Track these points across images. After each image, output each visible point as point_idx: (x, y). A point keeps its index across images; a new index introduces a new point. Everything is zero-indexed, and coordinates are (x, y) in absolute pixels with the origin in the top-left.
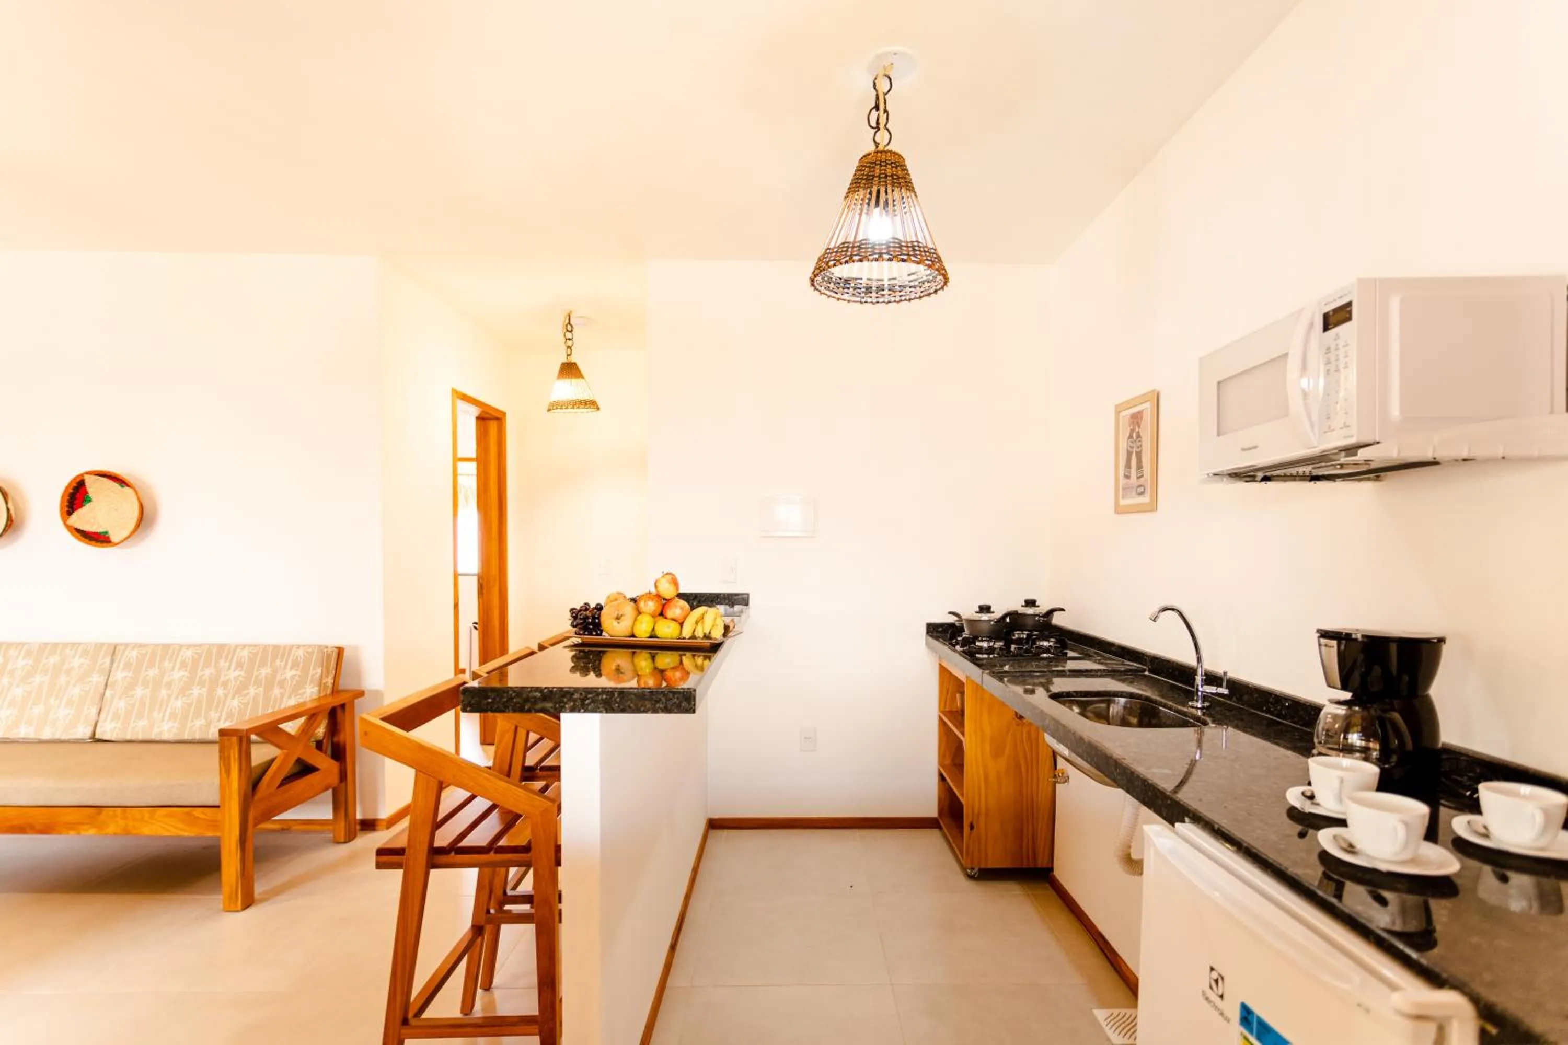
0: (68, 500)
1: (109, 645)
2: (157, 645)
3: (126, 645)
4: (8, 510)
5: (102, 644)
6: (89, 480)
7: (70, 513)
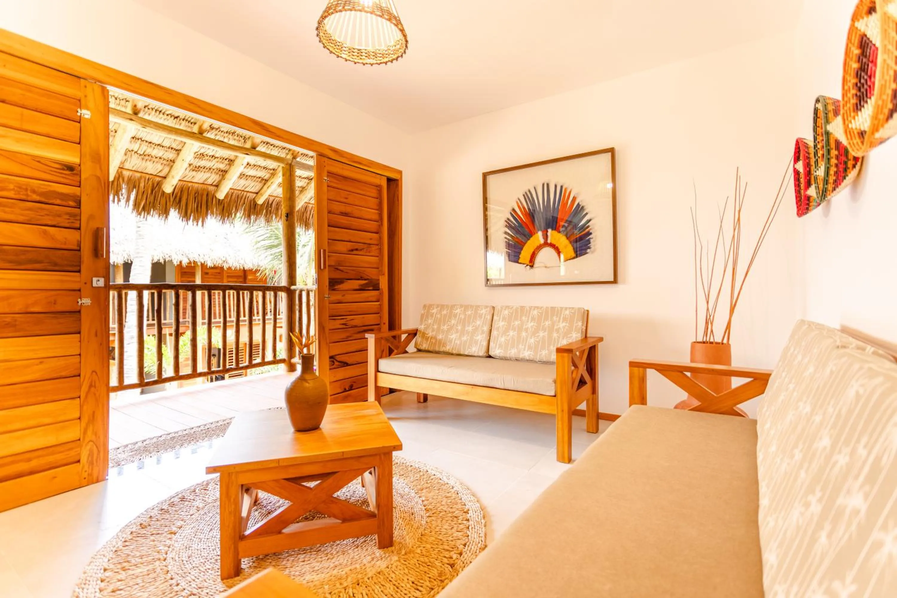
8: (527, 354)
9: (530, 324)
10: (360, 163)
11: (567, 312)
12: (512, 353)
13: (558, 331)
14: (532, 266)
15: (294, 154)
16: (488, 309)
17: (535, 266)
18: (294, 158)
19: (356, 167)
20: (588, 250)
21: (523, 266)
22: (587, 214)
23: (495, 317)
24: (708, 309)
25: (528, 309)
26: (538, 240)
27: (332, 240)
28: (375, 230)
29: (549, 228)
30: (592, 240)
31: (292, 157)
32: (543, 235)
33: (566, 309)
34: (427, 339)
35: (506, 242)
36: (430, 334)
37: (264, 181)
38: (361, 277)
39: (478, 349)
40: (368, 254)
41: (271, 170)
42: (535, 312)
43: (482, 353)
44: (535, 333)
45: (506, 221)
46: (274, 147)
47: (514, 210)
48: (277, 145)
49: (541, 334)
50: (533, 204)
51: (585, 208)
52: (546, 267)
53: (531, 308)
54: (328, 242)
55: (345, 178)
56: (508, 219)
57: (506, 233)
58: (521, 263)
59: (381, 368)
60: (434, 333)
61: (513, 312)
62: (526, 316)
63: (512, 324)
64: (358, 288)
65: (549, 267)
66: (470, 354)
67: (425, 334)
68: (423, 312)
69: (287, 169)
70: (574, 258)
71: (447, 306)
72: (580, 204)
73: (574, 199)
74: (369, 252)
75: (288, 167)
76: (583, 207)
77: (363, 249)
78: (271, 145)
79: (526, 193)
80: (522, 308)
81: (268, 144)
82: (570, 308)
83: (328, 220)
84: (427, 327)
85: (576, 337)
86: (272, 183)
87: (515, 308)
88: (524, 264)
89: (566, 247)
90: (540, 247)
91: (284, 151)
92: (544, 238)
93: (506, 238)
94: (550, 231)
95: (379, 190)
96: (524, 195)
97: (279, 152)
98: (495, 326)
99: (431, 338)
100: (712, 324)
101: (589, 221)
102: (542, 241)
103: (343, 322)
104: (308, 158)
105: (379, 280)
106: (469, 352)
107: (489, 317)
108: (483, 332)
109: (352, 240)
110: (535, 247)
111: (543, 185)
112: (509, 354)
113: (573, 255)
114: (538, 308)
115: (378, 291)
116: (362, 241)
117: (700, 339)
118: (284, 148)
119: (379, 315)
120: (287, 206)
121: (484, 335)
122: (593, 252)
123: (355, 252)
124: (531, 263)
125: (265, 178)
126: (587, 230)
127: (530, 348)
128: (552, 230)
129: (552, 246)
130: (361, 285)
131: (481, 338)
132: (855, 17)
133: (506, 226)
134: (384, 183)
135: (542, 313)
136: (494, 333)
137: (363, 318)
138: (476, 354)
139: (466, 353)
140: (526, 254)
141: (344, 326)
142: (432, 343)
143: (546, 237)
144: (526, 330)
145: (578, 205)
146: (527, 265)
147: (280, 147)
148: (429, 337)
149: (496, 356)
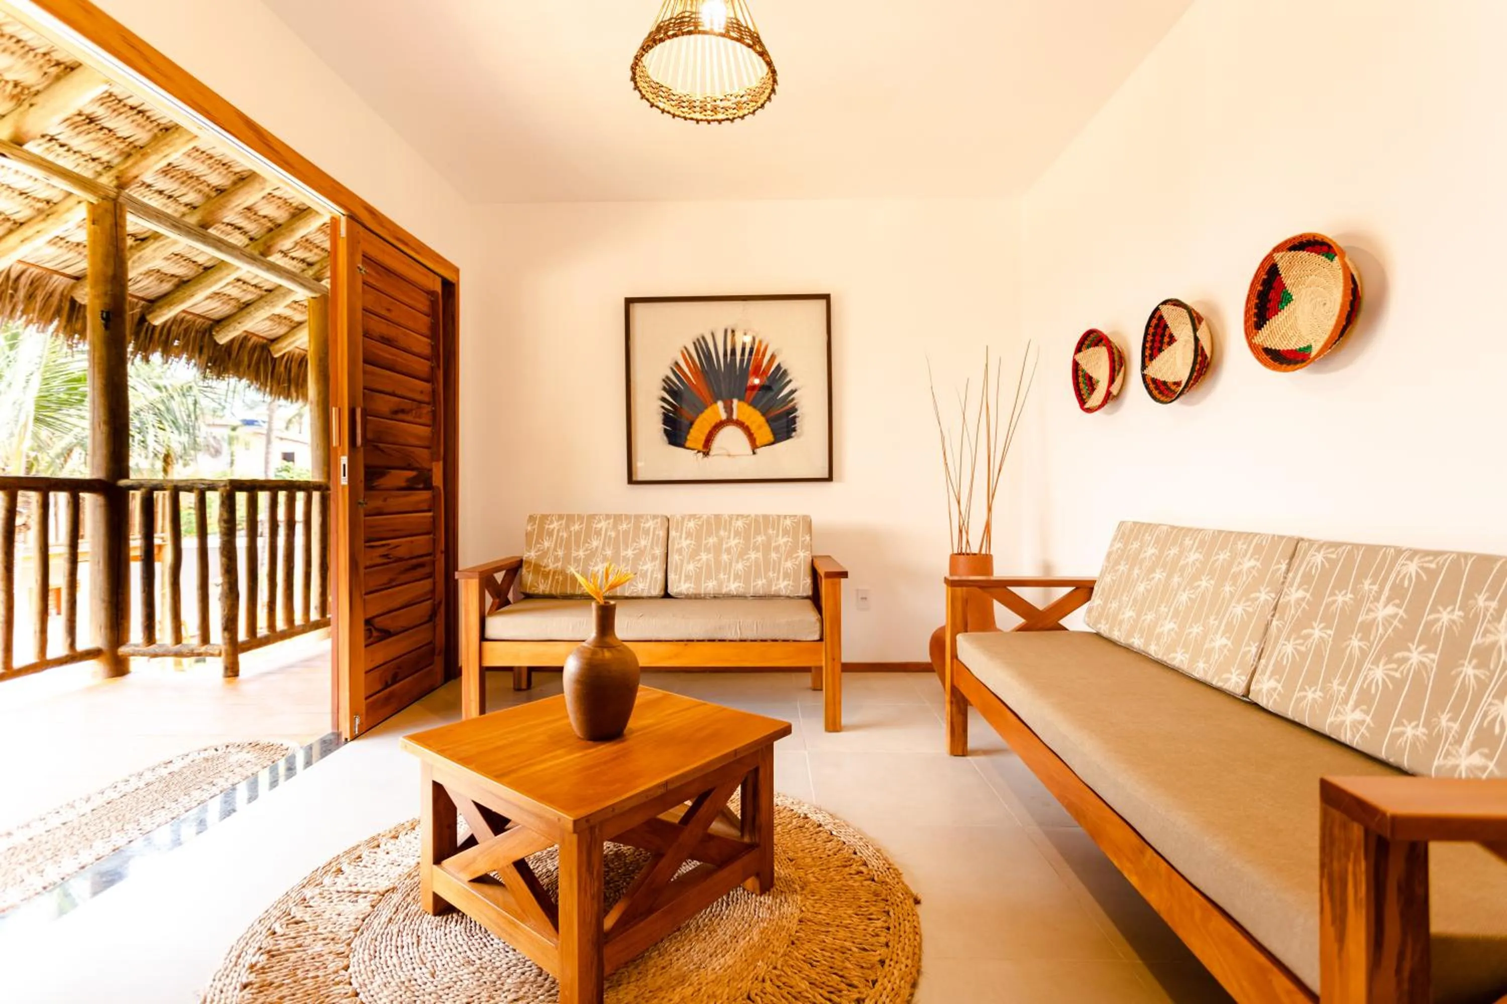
0: (1257, 304)
1: (1290, 539)
2: (1357, 546)
3: (1311, 542)
4: (1196, 340)
5: (1281, 537)
6: (1283, 260)
7: (1259, 326)
8: (733, 587)
9: (733, 542)
10: (406, 244)
11: (788, 522)
12: (710, 586)
13: (777, 549)
14: (706, 454)
15: (124, 180)
16: (659, 520)
17: (711, 453)
18: (121, 186)
19: (402, 251)
20: (794, 434)
21: (691, 453)
22: (790, 381)
23: (673, 533)
24: (960, 513)
25: (727, 518)
26: (717, 413)
27: (369, 390)
28: (425, 376)
29: (733, 397)
30: (798, 420)
31: (115, 183)
32: (725, 407)
33: (785, 517)
34: (546, 575)
35: (664, 414)
36: (551, 565)
37: (8, 225)
38: (409, 465)
39: (649, 585)
40: (418, 420)
41: (39, 200)
42: (740, 523)
43: (657, 590)
44: (742, 555)
45: (664, 380)
46: (68, 150)
47: (677, 364)
48: (75, 149)
49: (753, 555)
50: (708, 356)
51: (789, 371)
52: (729, 455)
53: (731, 517)
54: (364, 394)
55: (389, 271)
56: (668, 377)
57: (664, 399)
58: (688, 448)
59: (490, 632)
60: (559, 564)
61: (703, 524)
62: (725, 530)
63: (704, 542)
64: (403, 484)
65: (734, 456)
66: (635, 595)
67: (541, 566)
68: (529, 528)
69: (106, 210)
70: (773, 443)
71: (581, 518)
72: (782, 365)
73: (773, 357)
74: (420, 417)
75: (109, 205)
76: (785, 371)
77: (411, 410)
78: (62, 146)
79: (698, 340)
80: (718, 517)
81: (54, 142)
82: (790, 516)
83: (364, 349)
84: (545, 554)
85: (805, 557)
86: (38, 232)
87: (705, 517)
88: (693, 449)
89: (760, 427)
90: (719, 425)
91: (92, 165)
92: (726, 411)
93: (663, 407)
94: (735, 402)
95: (431, 301)
96: (694, 343)
97: (78, 165)
98: (674, 547)
99: (555, 573)
100: (967, 533)
101: (793, 392)
102: (723, 416)
103: (383, 551)
104: (149, 193)
105: (431, 470)
106: (633, 592)
107: (662, 533)
108: (654, 558)
109: (399, 392)
110: (713, 424)
111: (726, 331)
112: (705, 589)
113: (771, 438)
114: (742, 516)
115: (430, 492)
116: (410, 395)
117: (956, 552)
118: (94, 160)
119: (431, 536)
120: (106, 294)
121: (658, 562)
122: (799, 436)
123: (401, 416)
124: (706, 449)
125: (16, 217)
126: (792, 404)
127: (737, 577)
128: (740, 400)
129: (740, 424)
130: (408, 480)
131: (652, 569)
132: (1277, 249)
133: (664, 389)
134: (438, 288)
135: (749, 525)
136: (674, 558)
137: (412, 542)
138: (645, 594)
139: (627, 594)
140: (697, 434)
141: (385, 561)
142: (558, 582)
143: (729, 410)
144: (728, 551)
145: (779, 367)
146: (699, 452)
147: (84, 156)
148: (549, 572)
149: (681, 594)
